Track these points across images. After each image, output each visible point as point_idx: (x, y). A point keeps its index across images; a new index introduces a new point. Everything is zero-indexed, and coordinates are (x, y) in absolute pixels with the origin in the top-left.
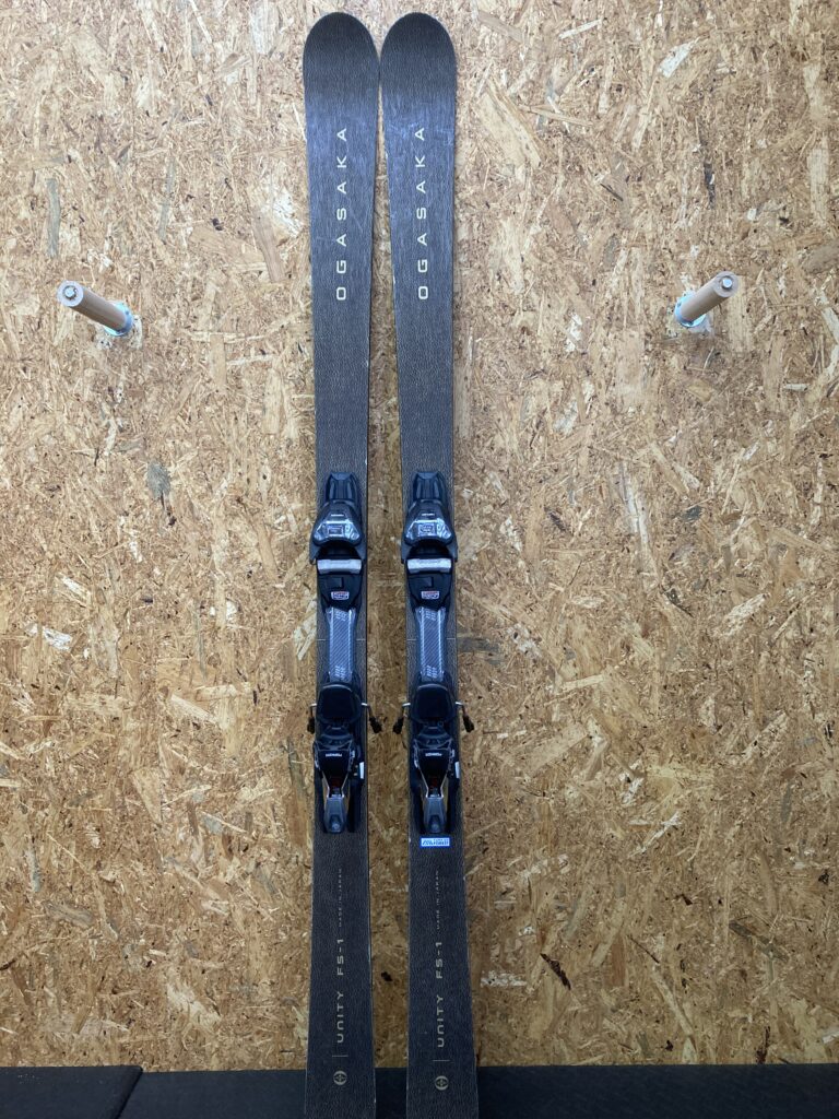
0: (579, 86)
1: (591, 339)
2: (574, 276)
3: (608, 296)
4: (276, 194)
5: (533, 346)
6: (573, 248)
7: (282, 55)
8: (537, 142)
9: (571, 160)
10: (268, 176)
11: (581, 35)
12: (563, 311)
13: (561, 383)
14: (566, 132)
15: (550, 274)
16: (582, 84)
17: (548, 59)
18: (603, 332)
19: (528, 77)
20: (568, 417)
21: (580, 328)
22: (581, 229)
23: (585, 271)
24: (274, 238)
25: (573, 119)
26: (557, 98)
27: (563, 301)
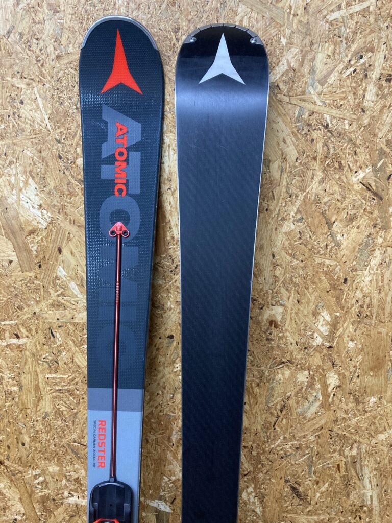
0: (344, 76)
1: (338, 333)
2: (326, 273)
3: (359, 294)
4: (22, 185)
5: (280, 338)
6: (327, 245)
7: (21, 34)
8: (295, 135)
9: (330, 156)
10: (13, 166)
11: (351, 15)
12: (312, 307)
13: (306, 373)
14: (327, 126)
15: (301, 272)
16: (348, 72)
17: (312, 44)
18: (351, 329)
19: (289, 64)
20: (311, 404)
21: (327, 324)
22: (336, 227)
23: (337, 269)
24: (22, 229)
25: (335, 112)
26: (319, 88)
27: (313, 298)
